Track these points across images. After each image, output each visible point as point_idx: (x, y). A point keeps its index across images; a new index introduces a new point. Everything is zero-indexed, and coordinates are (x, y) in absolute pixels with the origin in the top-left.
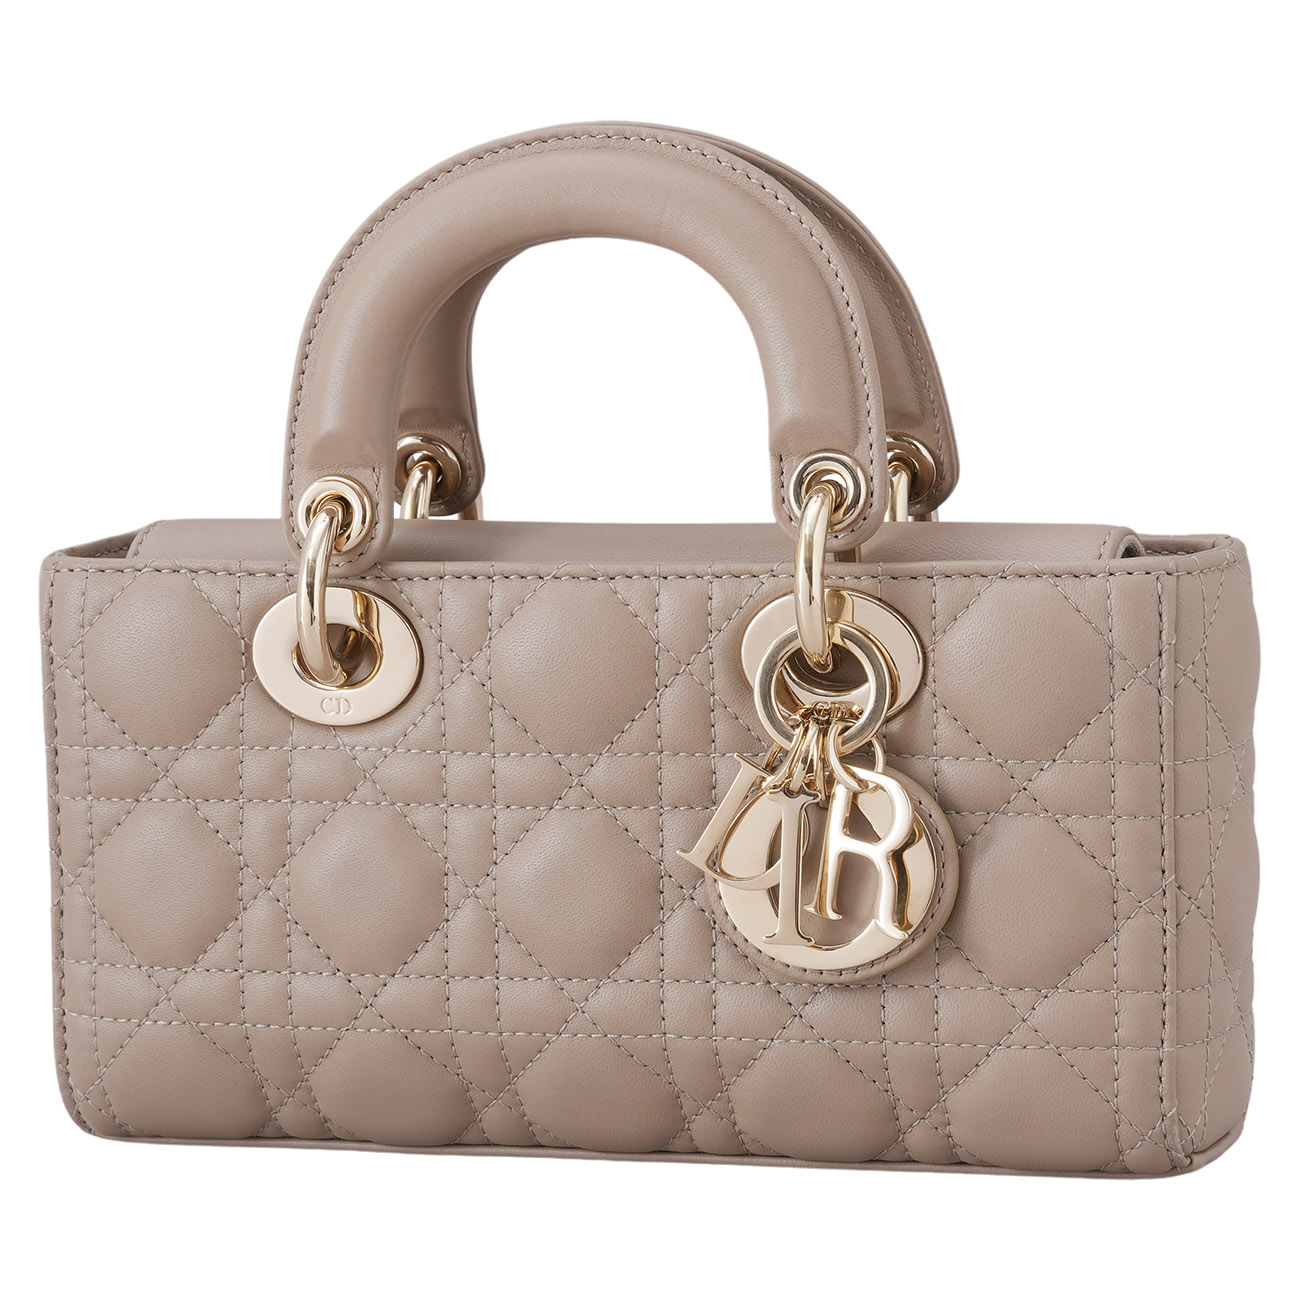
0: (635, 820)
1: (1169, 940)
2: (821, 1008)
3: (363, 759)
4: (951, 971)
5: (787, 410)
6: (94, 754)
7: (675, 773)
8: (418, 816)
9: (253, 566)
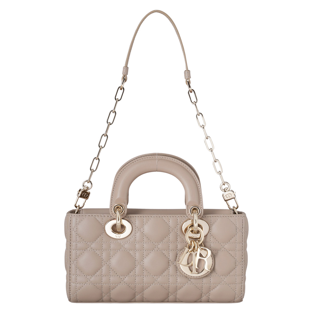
0: (165, 252)
1: (243, 269)
3: (122, 244)
6: (78, 244)
8: (131, 252)
9: (105, 215)
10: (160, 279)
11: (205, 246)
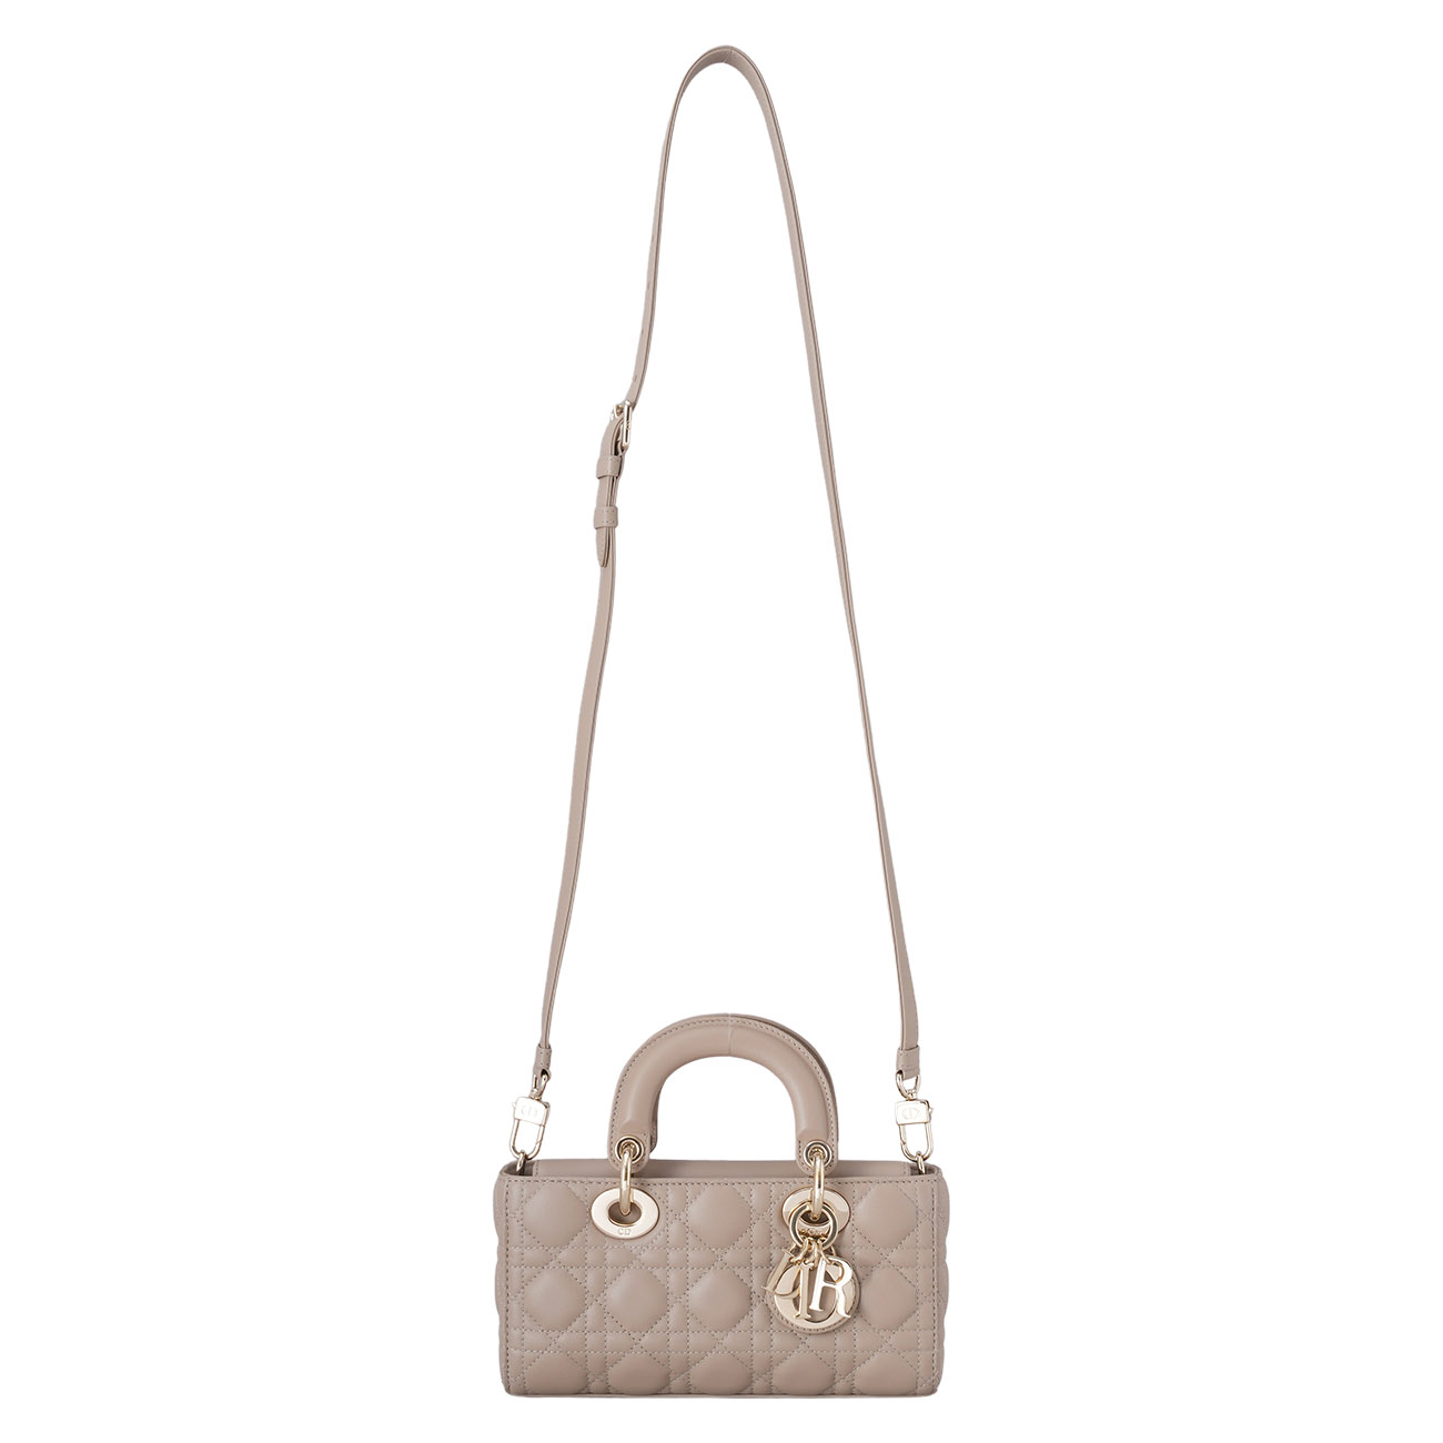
0: (742, 1273)
1: (937, 1310)
2: (810, 1341)
3: (634, 1251)
4: (858, 1323)
5: (803, 1127)
6: (525, 1251)
7: (757, 1257)
8: (657, 1272)
9: (591, 1179)
10: (729, 1339)
11: (838, 1255)
